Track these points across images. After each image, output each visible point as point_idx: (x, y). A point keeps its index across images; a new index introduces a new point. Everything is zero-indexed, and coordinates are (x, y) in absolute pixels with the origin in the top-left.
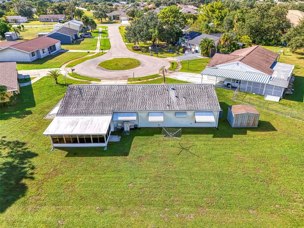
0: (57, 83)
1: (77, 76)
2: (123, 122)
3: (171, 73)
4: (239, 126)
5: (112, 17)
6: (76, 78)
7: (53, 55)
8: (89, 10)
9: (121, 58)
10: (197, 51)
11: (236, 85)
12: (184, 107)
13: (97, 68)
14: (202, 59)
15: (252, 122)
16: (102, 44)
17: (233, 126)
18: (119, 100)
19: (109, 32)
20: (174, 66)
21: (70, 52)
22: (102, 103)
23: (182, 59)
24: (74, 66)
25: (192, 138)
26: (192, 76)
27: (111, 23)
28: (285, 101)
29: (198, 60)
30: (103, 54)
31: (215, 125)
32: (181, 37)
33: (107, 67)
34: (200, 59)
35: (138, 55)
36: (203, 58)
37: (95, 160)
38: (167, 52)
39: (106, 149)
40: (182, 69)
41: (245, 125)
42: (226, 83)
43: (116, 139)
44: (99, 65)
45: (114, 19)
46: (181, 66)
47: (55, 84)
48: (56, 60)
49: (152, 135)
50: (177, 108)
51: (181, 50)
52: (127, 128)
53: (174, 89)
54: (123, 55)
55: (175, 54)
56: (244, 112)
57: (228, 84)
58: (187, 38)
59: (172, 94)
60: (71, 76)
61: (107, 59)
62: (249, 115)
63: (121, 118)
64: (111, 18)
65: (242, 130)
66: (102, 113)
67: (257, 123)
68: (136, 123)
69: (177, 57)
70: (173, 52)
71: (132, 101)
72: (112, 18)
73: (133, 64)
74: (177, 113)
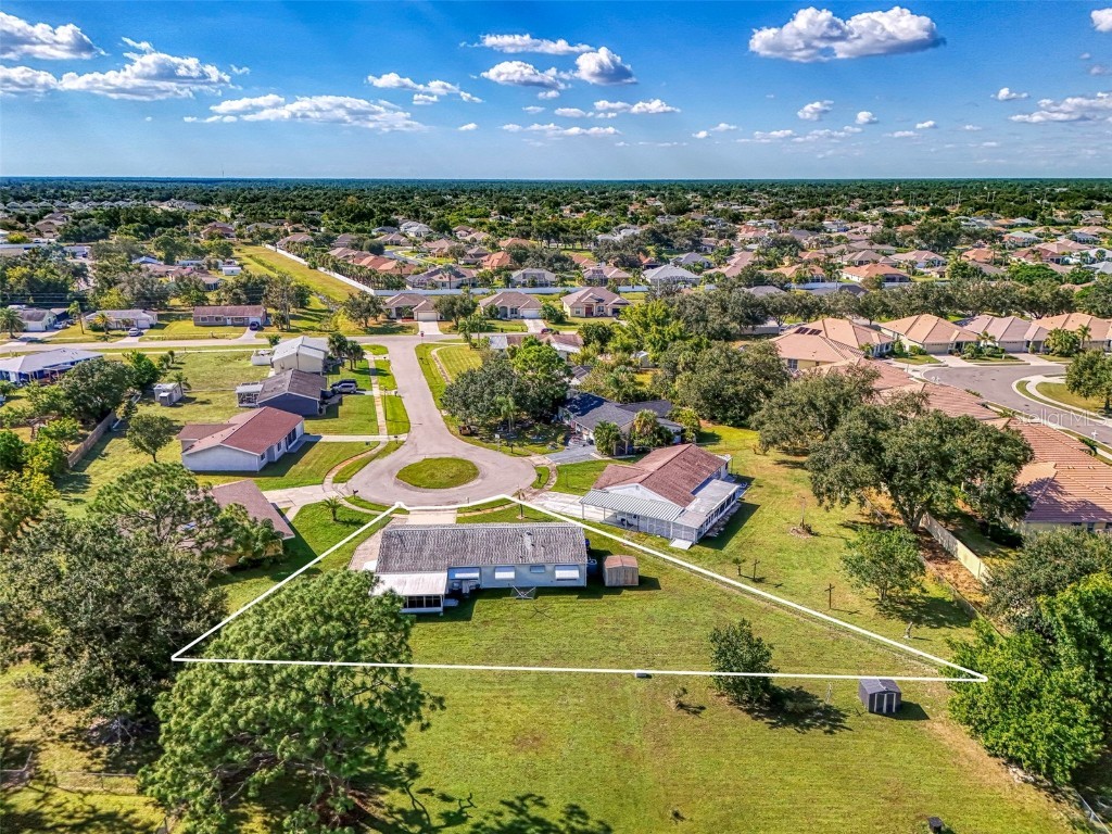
0: (335, 520)
1: (362, 503)
2: (462, 580)
3: (535, 494)
4: (614, 584)
5: (394, 311)
6: (362, 507)
7: (295, 451)
8: (315, 268)
9: (437, 457)
10: (591, 442)
11: (635, 522)
12: (540, 560)
13: (396, 483)
14: (599, 461)
15: (630, 579)
16: (390, 417)
17: (607, 584)
18: (455, 551)
19: (394, 369)
20: (541, 481)
21: (327, 443)
22: (433, 556)
23: (560, 461)
24: (350, 478)
25: (550, 600)
26: (571, 501)
27: (393, 331)
28: (697, 548)
29: (589, 463)
30: (398, 445)
31: (583, 583)
32: (563, 406)
33: (414, 483)
34: (594, 463)
35: (472, 449)
36: (600, 458)
37: (432, 626)
38: (532, 442)
39: (442, 614)
40: (556, 485)
41: (622, 583)
42: (619, 518)
43: (453, 603)
44: (398, 477)
45: (399, 315)
46: (555, 479)
47: (332, 521)
48: (307, 464)
49: (500, 597)
50: (532, 561)
51: (560, 438)
52: (466, 589)
53: (529, 534)
54: (443, 450)
55: (548, 447)
56: (619, 564)
57: (623, 520)
58: (574, 410)
59: (528, 541)
60: (353, 503)
61: (412, 462)
62: (625, 569)
63: (458, 576)
64: (391, 313)
65: (616, 590)
66: (435, 570)
67: (637, 580)
68: (478, 582)
69: (552, 455)
70: (545, 442)
71: (473, 552)
72: (394, 315)
73: (465, 473)
74: (533, 567)
